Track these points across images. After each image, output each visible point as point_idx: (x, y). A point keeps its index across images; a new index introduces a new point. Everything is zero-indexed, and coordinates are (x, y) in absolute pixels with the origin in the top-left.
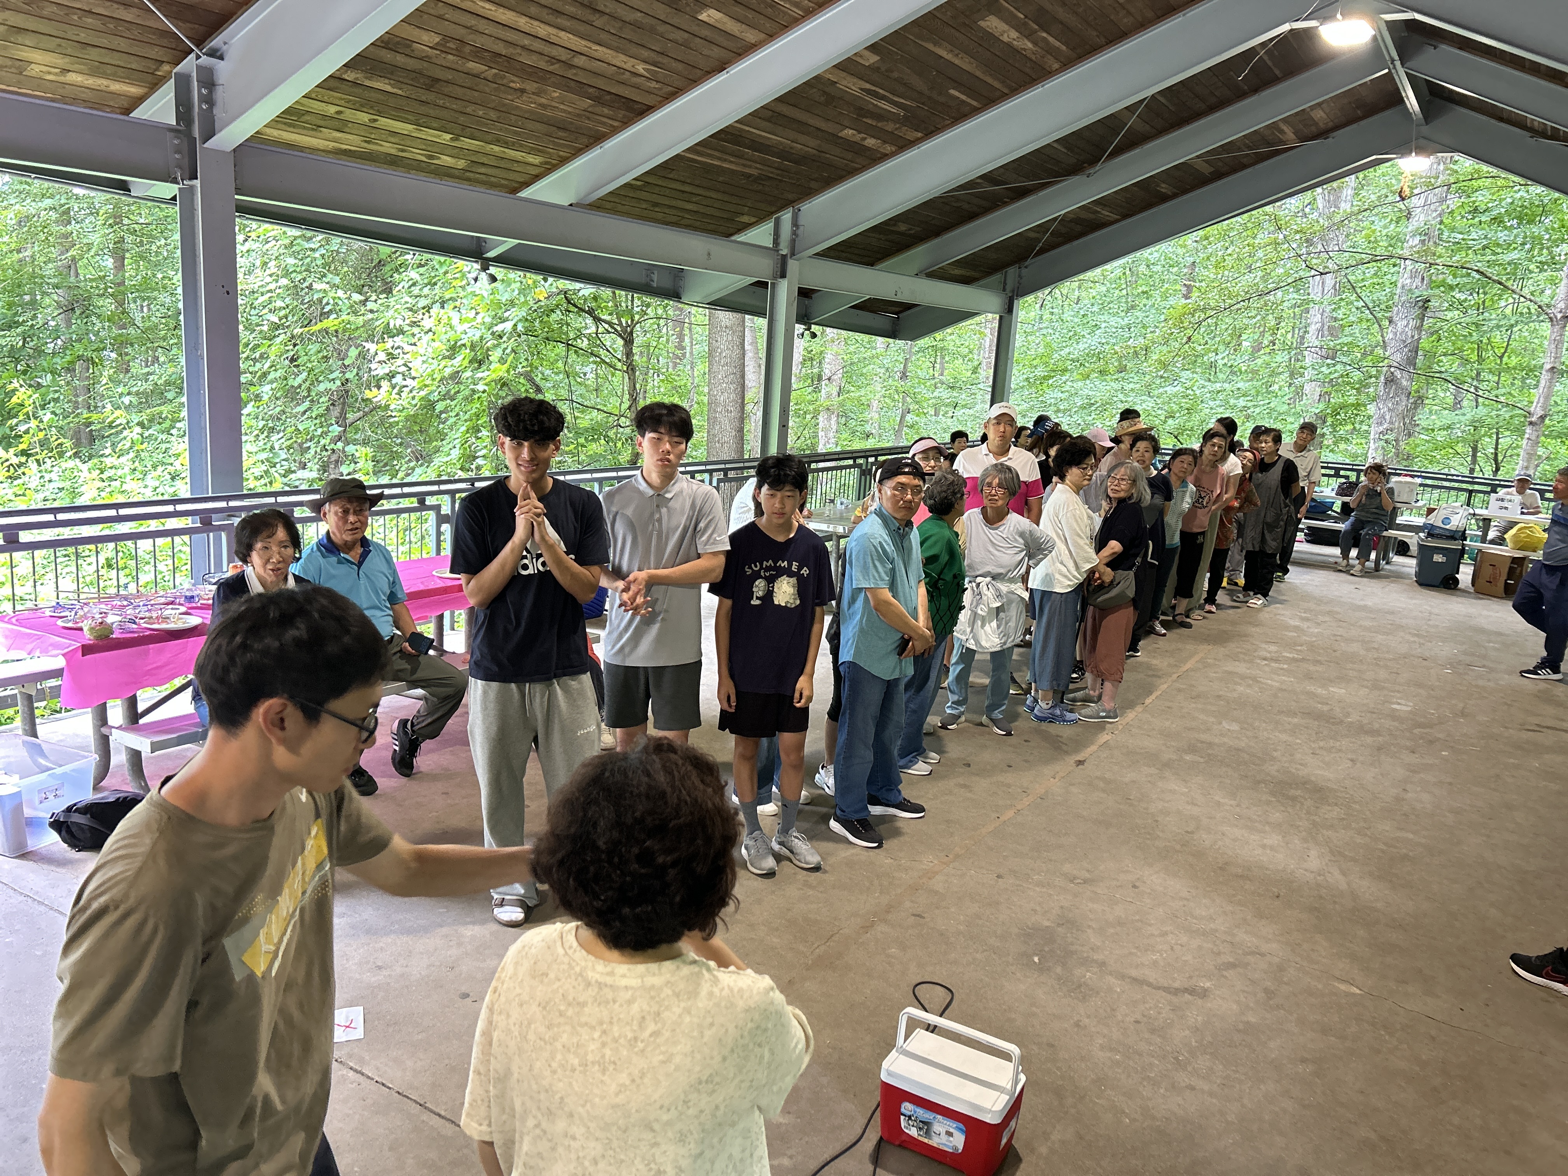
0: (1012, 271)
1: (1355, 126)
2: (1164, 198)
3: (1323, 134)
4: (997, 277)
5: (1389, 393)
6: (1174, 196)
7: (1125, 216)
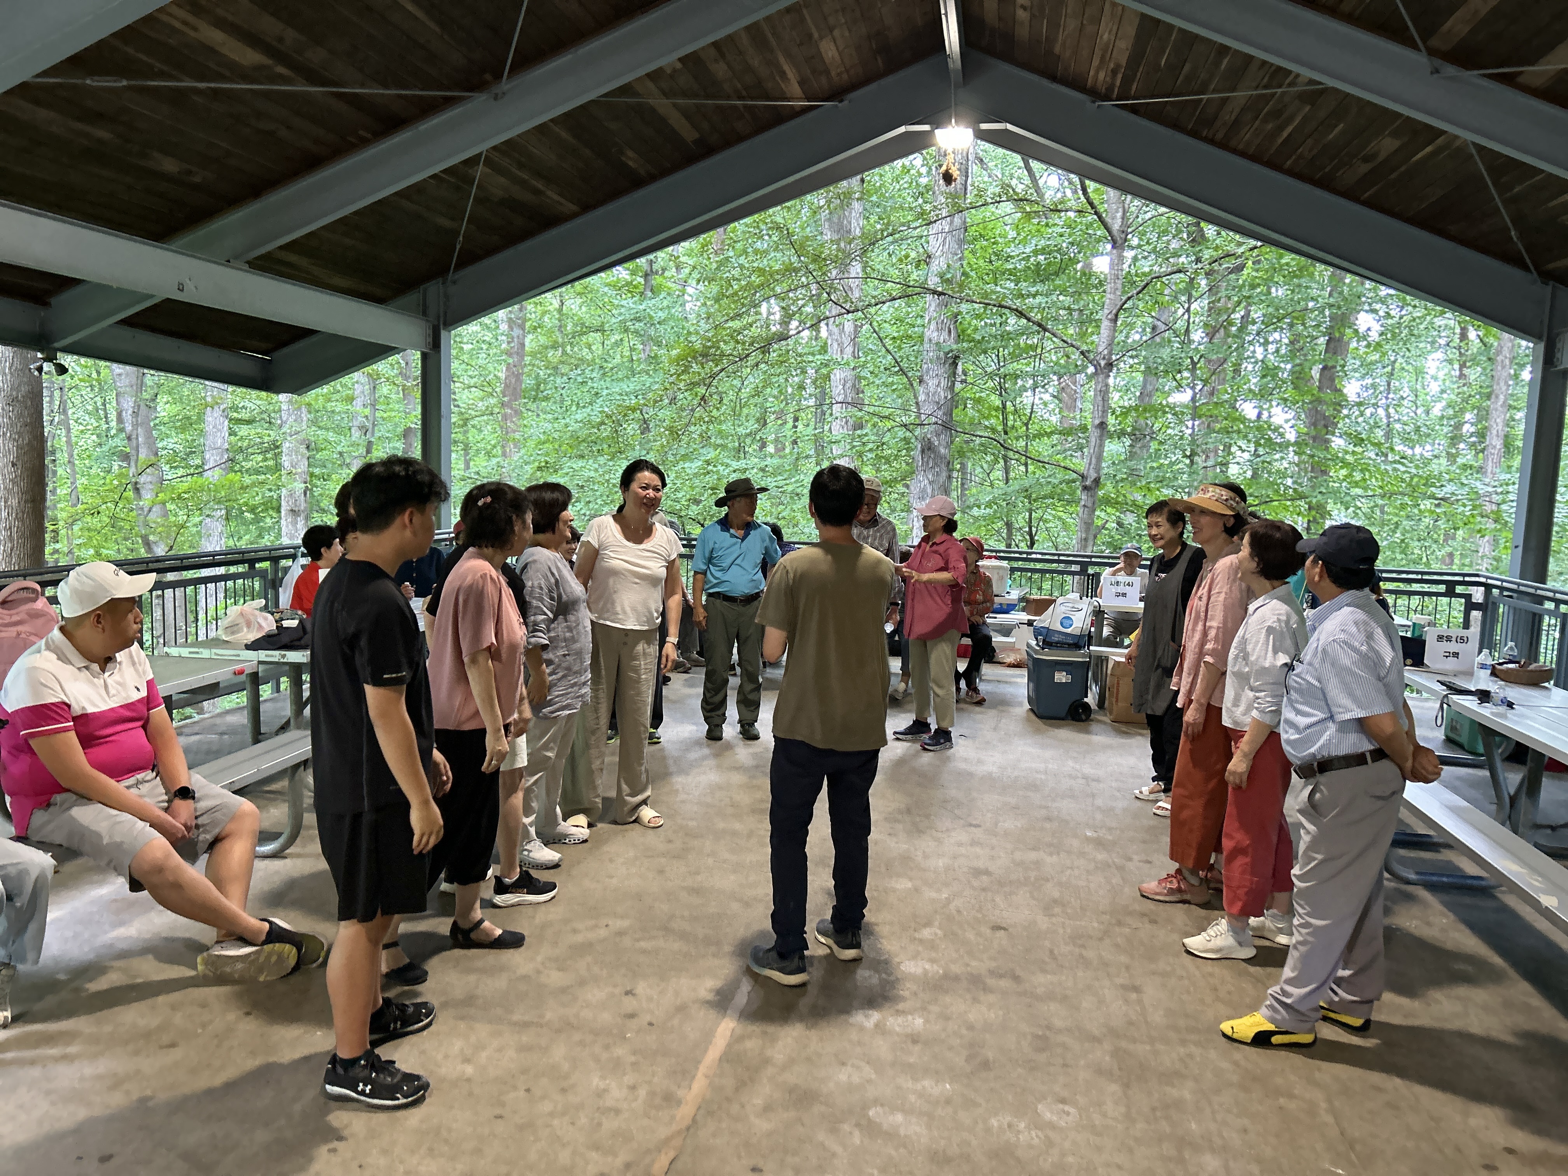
0: (433, 289)
1: (873, 86)
2: (637, 182)
3: (837, 94)
4: (412, 298)
5: (928, 463)
6: (653, 178)
7: (586, 208)
